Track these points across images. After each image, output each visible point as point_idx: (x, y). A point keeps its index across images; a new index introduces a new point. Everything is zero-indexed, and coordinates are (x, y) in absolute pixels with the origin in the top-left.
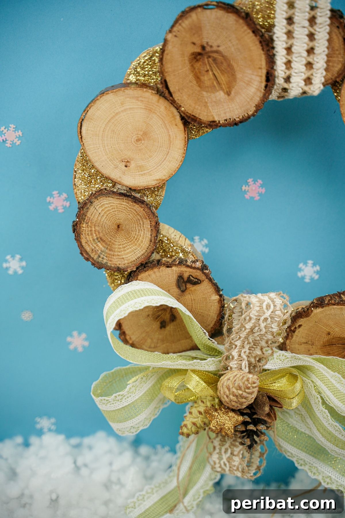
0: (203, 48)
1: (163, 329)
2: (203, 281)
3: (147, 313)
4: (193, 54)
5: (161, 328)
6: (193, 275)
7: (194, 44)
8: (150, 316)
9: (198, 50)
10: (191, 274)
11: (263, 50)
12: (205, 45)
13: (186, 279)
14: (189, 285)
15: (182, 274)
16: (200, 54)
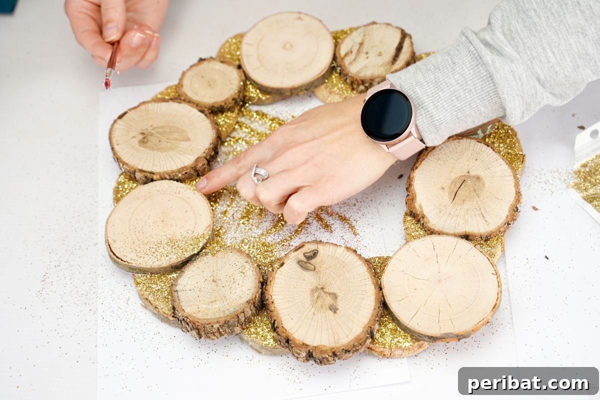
0: (143, 134)
1: (337, 312)
2: (318, 248)
3: (311, 314)
4: (140, 142)
5: (335, 312)
6: (305, 251)
7: (134, 137)
8: (316, 313)
9: (141, 137)
10: (304, 252)
11: (180, 103)
12: (142, 132)
13: (305, 260)
14: (313, 261)
15: (298, 259)
16: (144, 138)
